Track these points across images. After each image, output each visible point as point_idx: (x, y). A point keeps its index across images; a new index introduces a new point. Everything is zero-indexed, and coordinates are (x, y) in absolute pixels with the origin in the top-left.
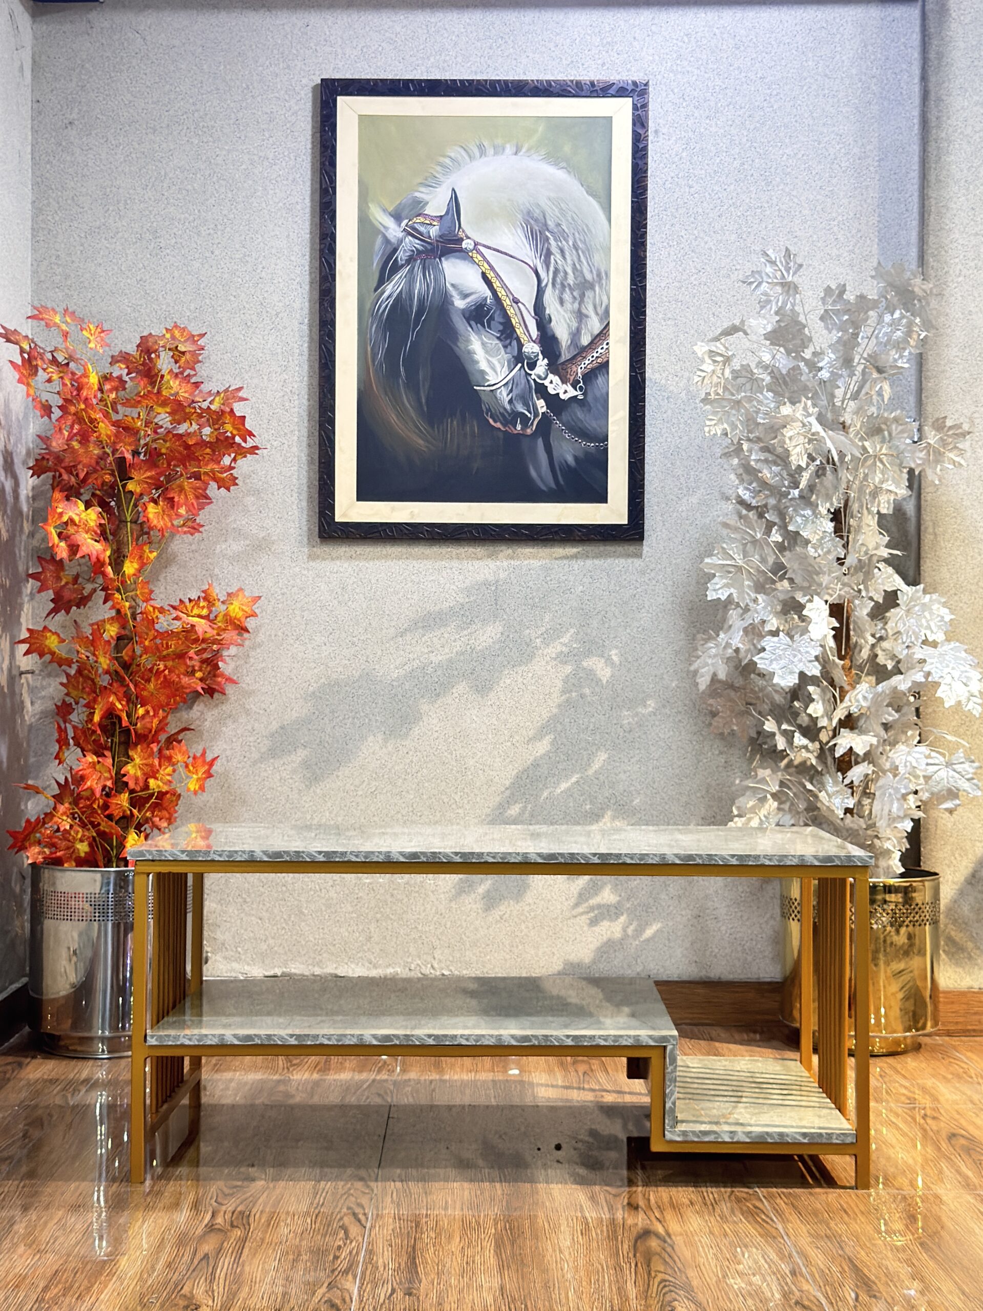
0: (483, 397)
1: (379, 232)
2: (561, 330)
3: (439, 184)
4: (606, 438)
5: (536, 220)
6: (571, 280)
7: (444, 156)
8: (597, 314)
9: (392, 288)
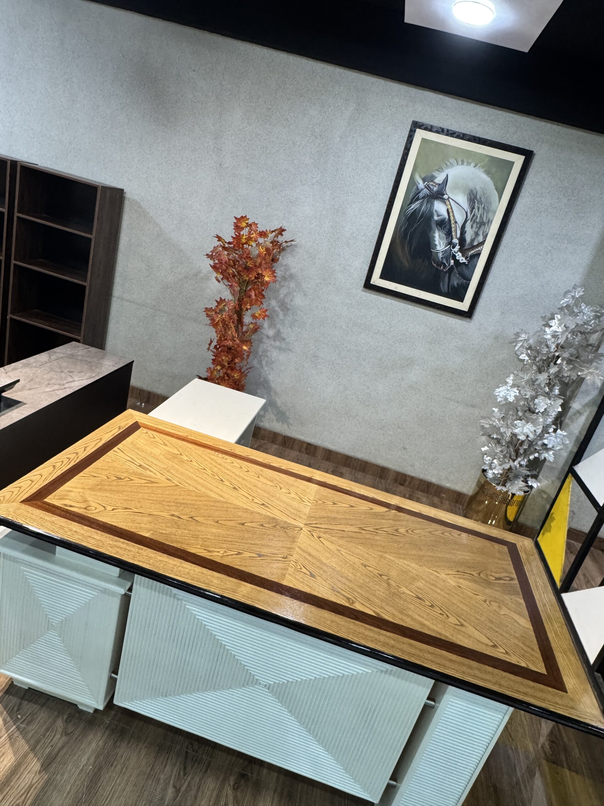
0: (433, 254)
1: (416, 184)
2: (468, 238)
3: (443, 171)
4: (470, 280)
5: (473, 194)
6: (478, 220)
7: (449, 161)
8: (483, 235)
9: (414, 206)
